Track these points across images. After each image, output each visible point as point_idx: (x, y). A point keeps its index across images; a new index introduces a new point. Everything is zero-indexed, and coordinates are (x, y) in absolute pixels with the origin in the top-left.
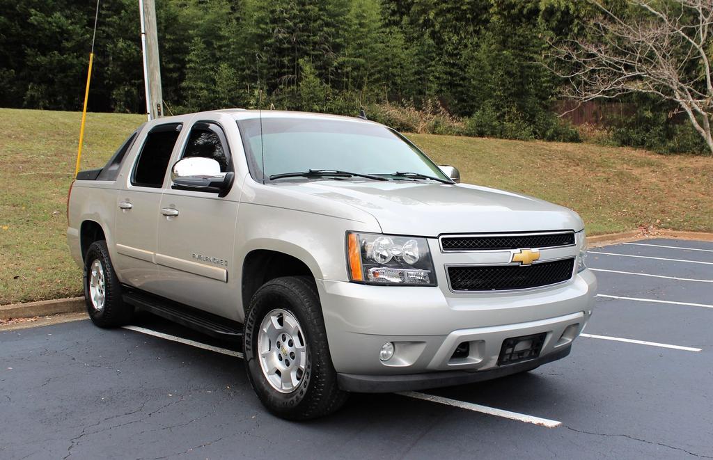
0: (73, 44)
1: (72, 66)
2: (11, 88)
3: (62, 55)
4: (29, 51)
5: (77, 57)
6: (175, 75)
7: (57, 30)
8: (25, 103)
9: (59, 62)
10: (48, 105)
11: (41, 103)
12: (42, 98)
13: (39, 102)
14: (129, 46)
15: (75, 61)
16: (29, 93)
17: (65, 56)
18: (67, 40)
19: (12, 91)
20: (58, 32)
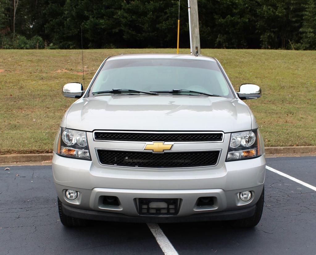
0: (239, 10)
1: (238, 23)
2: (208, 37)
3: (233, 17)
4: (216, 17)
5: (241, 18)
6: (297, 25)
7: (230, 4)
8: (216, 45)
9: (231, 21)
10: (227, 45)
11: (224, 45)
12: (225, 42)
13: (223, 45)
14: (270, 9)
15: (239, 20)
16: (218, 40)
17: (233, 18)
18: (235, 9)
19: (209, 39)
20: (231, 5)
